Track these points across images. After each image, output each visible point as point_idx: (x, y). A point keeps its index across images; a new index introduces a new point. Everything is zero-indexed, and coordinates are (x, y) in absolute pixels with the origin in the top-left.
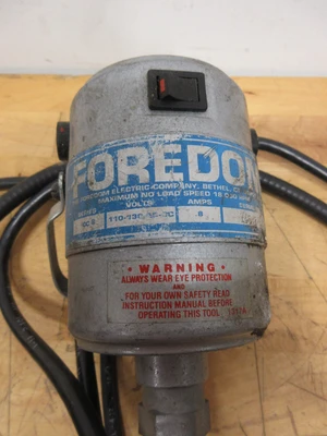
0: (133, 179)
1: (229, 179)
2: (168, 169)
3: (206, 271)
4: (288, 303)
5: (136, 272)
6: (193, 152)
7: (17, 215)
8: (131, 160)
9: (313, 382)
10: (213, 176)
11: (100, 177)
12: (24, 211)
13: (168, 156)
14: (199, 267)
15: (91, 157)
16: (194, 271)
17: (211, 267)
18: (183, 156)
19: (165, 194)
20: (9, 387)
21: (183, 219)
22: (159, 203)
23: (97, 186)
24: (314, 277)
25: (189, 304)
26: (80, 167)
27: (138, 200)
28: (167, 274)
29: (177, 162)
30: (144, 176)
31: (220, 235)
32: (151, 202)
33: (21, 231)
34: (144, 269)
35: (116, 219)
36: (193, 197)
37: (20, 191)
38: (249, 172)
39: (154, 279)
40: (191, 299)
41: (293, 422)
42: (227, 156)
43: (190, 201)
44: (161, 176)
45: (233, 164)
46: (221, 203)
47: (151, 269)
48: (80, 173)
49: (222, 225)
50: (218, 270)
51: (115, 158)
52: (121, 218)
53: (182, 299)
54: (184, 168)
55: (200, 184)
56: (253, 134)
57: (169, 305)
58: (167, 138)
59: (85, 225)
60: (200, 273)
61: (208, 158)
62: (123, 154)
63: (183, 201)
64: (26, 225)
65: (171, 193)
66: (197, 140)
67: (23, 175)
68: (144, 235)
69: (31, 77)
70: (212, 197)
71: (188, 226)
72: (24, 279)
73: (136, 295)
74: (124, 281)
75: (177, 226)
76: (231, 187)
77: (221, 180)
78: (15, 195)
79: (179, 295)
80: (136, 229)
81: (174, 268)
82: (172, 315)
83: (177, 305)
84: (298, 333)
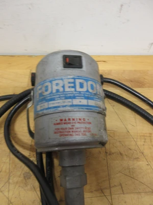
0: (58, 91)
1: (90, 90)
2: (69, 87)
3: (82, 121)
4: (120, 141)
5: (59, 121)
6: (78, 82)
7: (13, 109)
8: (57, 84)
9: (129, 172)
10: (84, 89)
11: (46, 90)
12: (17, 107)
13: (69, 83)
14: (80, 119)
15: (43, 84)
16: (78, 121)
17: (84, 120)
18: (74, 83)
19: (69, 95)
20: (9, 176)
21: (74, 103)
22: (66, 98)
23: (46, 93)
24: (130, 131)
25: (77, 132)
26: (39, 87)
27: (59, 97)
28: (69, 121)
29: (72, 85)
30: (61, 89)
31: (87, 109)
32: (63, 98)
33: (15, 115)
34: (61, 120)
35: (52, 104)
36: (78, 96)
37: (15, 99)
38: (98, 89)
39: (65, 123)
40: (77, 130)
41: (122, 188)
42: (90, 83)
43: (77, 98)
44: (67, 89)
45: (92, 86)
46: (88, 98)
47: (64, 120)
48: (40, 90)
49: (88, 106)
50: (87, 121)
51: (52, 84)
52: (53, 104)
53: (74, 130)
54: (74, 87)
55: (80, 92)
56: (101, 76)
57: (70, 132)
58: (69, 77)
59: (41, 107)
60: (80, 121)
61: (83, 84)
62: (54, 82)
63: (74, 97)
64: (16, 113)
65: (70, 95)
66: (79, 78)
67: (16, 94)
68: (61, 109)
69: (19, 56)
70: (84, 96)
71: (76, 106)
72: (16, 134)
73: (58, 129)
74: (55, 124)
75: (72, 106)
76: (91, 93)
77: (87, 91)
78: (13, 101)
79: (73, 128)
80: (59, 107)
81: (71, 120)
82: (71, 135)
83: (72, 132)
84: (123, 153)
